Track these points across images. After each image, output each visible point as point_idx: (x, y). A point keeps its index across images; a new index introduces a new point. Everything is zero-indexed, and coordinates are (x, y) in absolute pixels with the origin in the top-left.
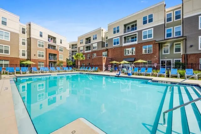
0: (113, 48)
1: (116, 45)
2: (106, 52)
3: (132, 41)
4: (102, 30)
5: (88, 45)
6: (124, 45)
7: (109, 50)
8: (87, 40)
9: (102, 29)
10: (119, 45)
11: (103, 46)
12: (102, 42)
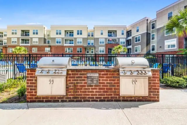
0: (55, 46)
1: (59, 44)
2: (50, 48)
3: (70, 43)
4: (44, 28)
5: (25, 38)
6: (65, 45)
7: (52, 47)
8: (22, 32)
9: (44, 26)
10: (61, 44)
11: (45, 42)
12: (44, 38)
